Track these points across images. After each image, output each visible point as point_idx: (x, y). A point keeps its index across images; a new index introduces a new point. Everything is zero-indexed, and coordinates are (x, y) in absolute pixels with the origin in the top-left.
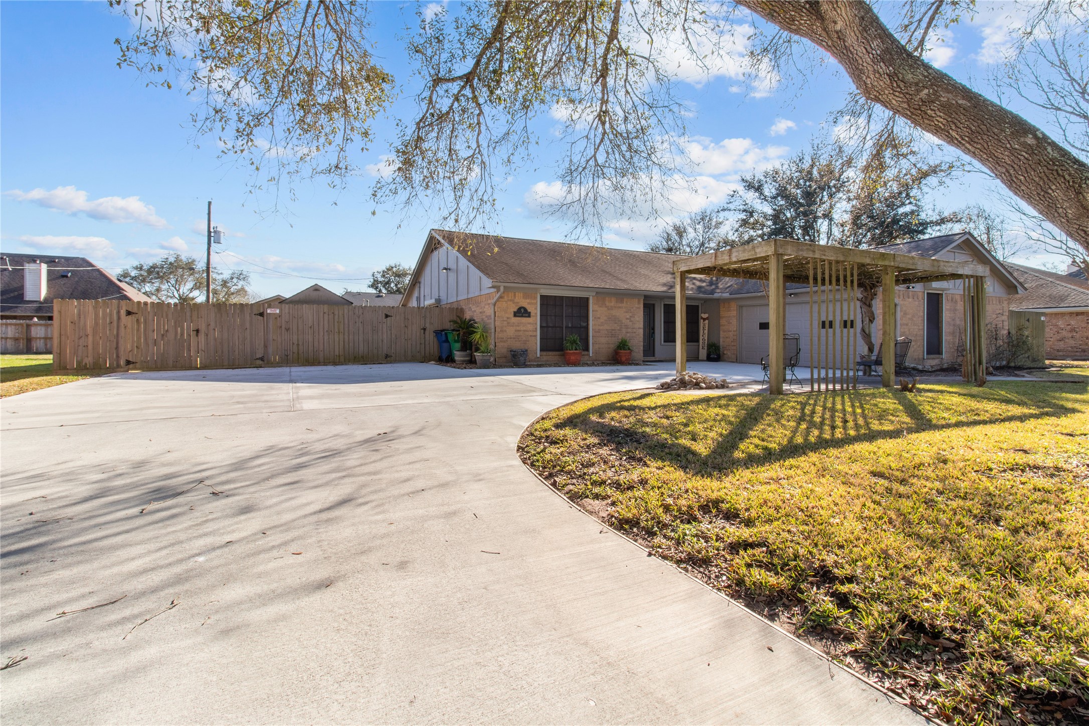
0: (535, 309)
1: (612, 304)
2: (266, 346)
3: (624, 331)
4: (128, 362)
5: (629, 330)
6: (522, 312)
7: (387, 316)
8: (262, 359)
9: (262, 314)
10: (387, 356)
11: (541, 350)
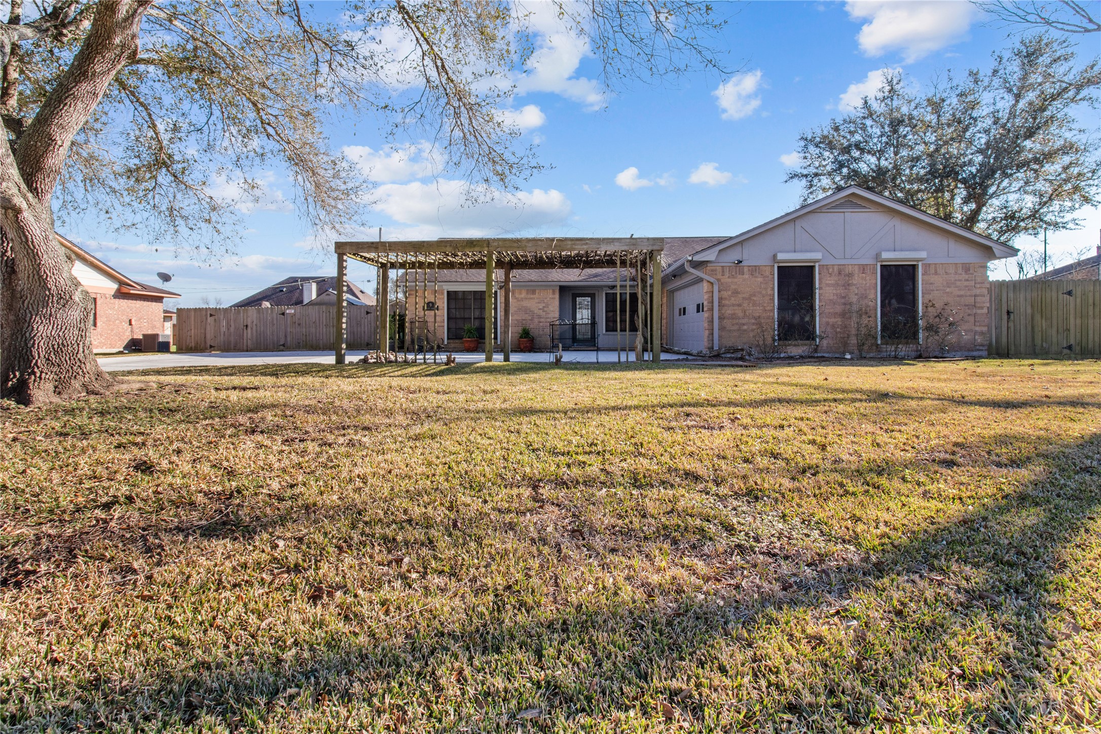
0: (442, 303)
1: (523, 296)
2: (286, 336)
3: (536, 320)
4: (211, 347)
5: (542, 320)
6: (431, 306)
7: (368, 313)
8: (283, 345)
9: (283, 314)
10: (368, 344)
11: (448, 339)
